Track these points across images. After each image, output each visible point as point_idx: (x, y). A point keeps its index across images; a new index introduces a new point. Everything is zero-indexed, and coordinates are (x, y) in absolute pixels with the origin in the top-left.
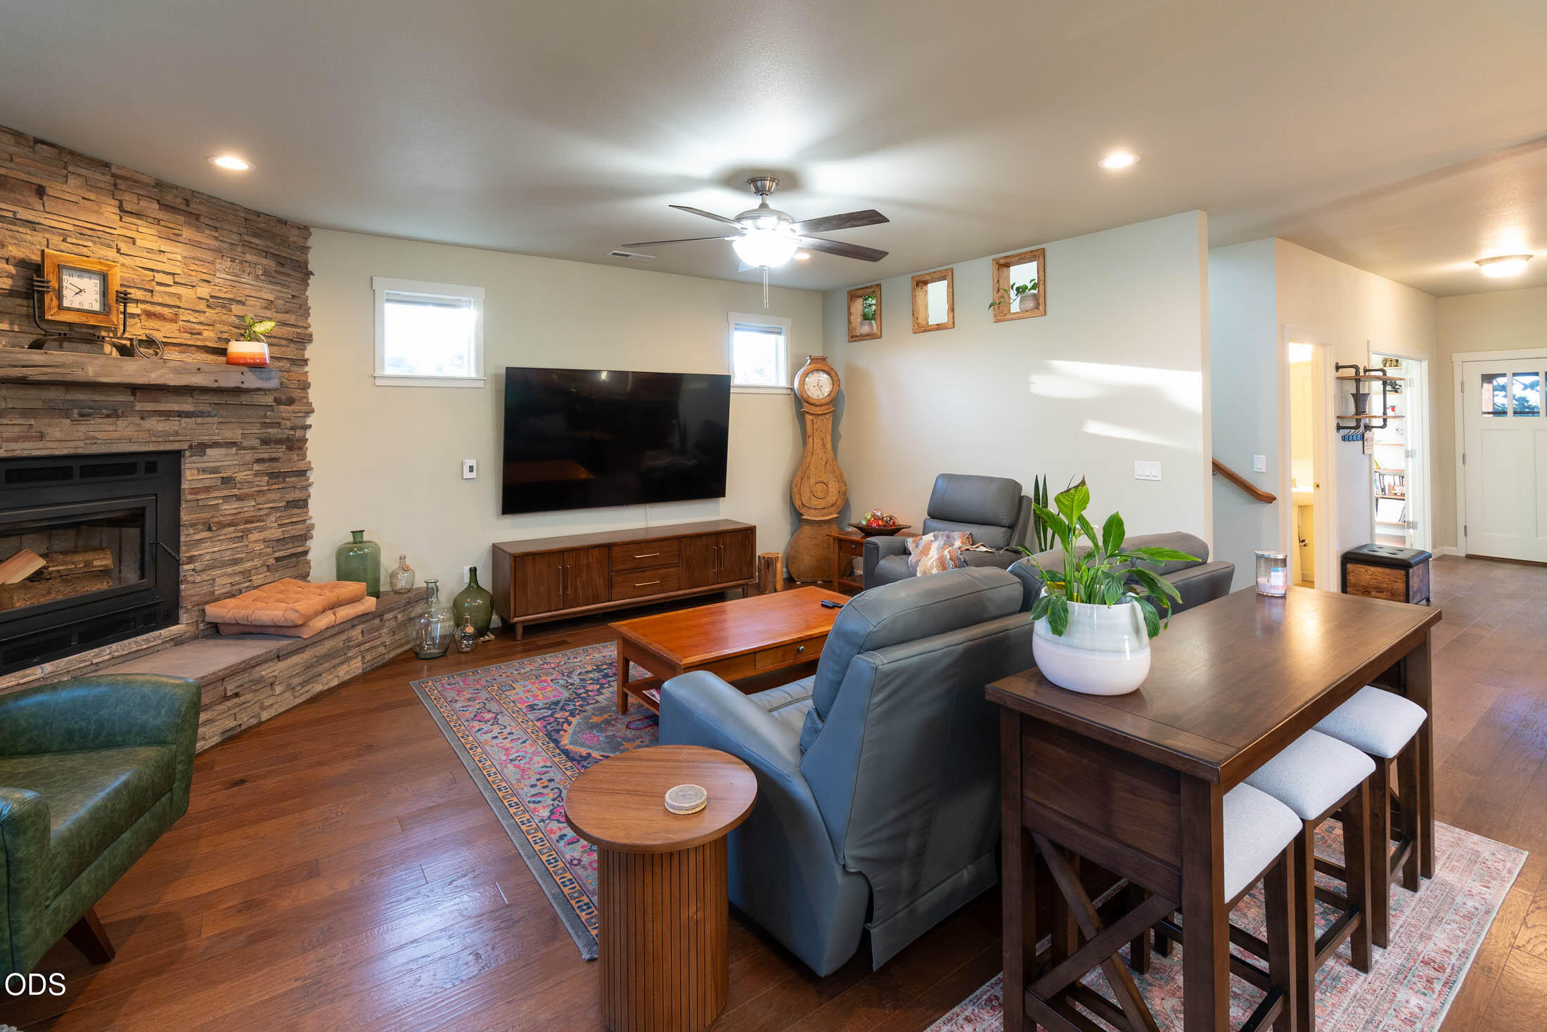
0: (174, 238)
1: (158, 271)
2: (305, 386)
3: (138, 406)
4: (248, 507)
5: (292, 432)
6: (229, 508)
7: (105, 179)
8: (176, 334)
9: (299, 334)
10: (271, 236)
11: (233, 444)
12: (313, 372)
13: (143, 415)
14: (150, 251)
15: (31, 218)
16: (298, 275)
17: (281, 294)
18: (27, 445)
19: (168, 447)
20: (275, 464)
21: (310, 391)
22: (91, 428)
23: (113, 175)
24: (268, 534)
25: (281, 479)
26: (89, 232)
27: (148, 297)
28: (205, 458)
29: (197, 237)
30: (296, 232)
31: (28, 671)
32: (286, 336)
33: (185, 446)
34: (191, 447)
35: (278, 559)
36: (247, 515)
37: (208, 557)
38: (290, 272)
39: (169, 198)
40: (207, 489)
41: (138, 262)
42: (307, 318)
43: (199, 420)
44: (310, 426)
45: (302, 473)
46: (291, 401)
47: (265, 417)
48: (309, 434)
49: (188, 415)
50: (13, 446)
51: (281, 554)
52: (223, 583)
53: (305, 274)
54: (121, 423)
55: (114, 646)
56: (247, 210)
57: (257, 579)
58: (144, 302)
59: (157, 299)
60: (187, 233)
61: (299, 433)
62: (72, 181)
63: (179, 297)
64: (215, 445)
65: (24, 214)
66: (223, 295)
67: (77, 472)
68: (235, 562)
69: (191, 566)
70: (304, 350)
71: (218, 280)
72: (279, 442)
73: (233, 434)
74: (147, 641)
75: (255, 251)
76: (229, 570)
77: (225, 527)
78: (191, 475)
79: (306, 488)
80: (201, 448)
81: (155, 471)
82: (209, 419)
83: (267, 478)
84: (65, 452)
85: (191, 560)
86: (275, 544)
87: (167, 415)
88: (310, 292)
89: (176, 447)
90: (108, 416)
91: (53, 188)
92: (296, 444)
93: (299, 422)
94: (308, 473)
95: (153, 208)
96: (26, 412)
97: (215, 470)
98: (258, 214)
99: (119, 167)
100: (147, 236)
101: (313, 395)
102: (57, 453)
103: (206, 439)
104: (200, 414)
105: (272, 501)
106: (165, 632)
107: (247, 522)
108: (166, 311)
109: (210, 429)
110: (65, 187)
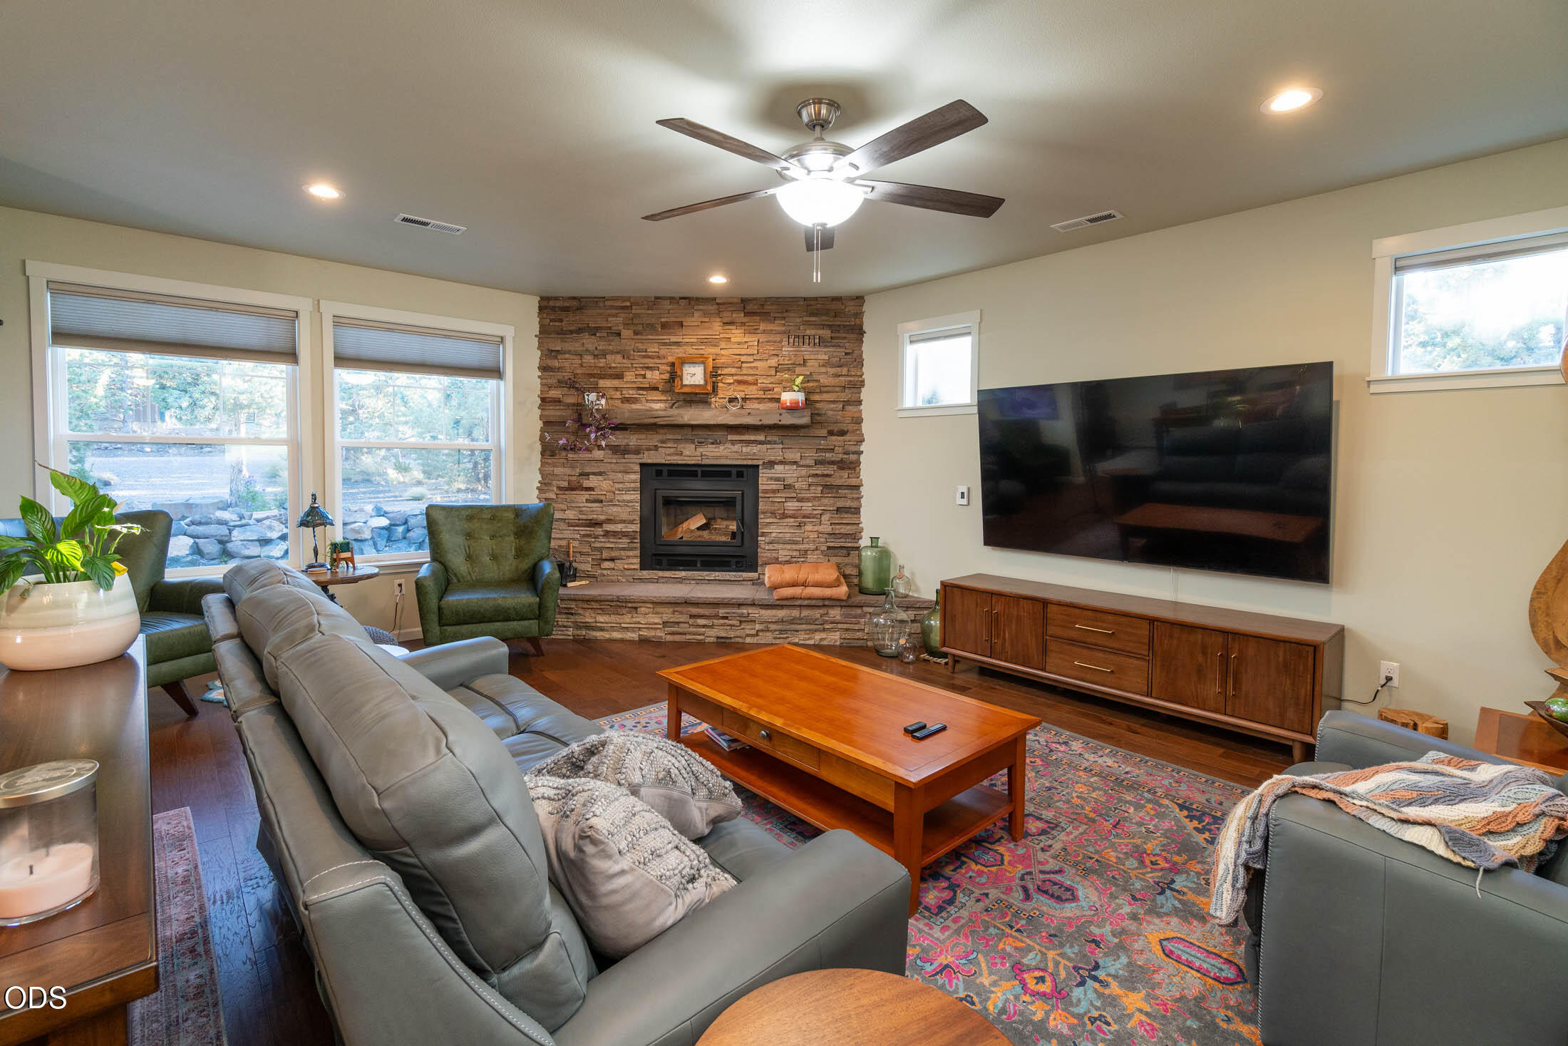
0: (754, 331)
1: (743, 355)
2: (858, 421)
3: (730, 437)
4: (807, 507)
5: (846, 456)
6: (792, 506)
7: (713, 308)
8: (755, 392)
9: (851, 381)
10: (827, 312)
11: (795, 463)
12: (866, 410)
13: (733, 442)
14: (739, 343)
15: (676, 340)
16: (852, 336)
17: (835, 354)
18: (676, 458)
19: (750, 463)
20: (827, 479)
21: (862, 425)
22: (706, 449)
23: (717, 304)
24: (821, 528)
25: (834, 491)
26: (706, 340)
27: (738, 371)
28: (773, 471)
29: (770, 327)
30: (852, 303)
31: (677, 572)
32: (840, 385)
33: (760, 462)
34: (764, 463)
35: (829, 548)
36: (805, 512)
37: (774, 535)
38: (844, 335)
39: (750, 307)
40: (774, 491)
41: (731, 351)
42: (861, 368)
43: (769, 446)
44: (862, 452)
45: (857, 487)
46: (842, 433)
47: (820, 445)
48: (862, 458)
49: (761, 443)
50: (669, 458)
51: (832, 545)
52: (784, 554)
53: (859, 332)
54: (722, 448)
55: (717, 573)
56: (805, 299)
57: (812, 557)
58: (736, 375)
59: (744, 372)
60: (762, 326)
61: (853, 457)
62: (696, 314)
63: (756, 368)
64: (781, 463)
65: (674, 339)
66: (787, 362)
67: (699, 473)
68: (796, 543)
69: (763, 538)
70: (860, 393)
71: (784, 353)
72: (833, 463)
73: (793, 455)
74: (735, 576)
75: (812, 327)
76: (789, 547)
77: (787, 517)
78: (765, 480)
79: (859, 499)
80: (771, 464)
81: (743, 477)
82: (776, 446)
83: (821, 488)
84: (693, 462)
85: (763, 534)
86: (827, 536)
87: (749, 442)
88: (865, 348)
89: (755, 462)
90: (712, 443)
91: (688, 321)
92: (850, 465)
93: (853, 449)
94: (861, 489)
95: (740, 316)
96: (676, 441)
97: (778, 479)
98: (816, 299)
99: (720, 298)
100: (737, 335)
101: (866, 428)
102: (689, 462)
103: (773, 458)
104: (769, 443)
105: (825, 506)
106: (745, 575)
107: (804, 517)
108: (750, 378)
109: (775, 452)
110: (693, 319)
